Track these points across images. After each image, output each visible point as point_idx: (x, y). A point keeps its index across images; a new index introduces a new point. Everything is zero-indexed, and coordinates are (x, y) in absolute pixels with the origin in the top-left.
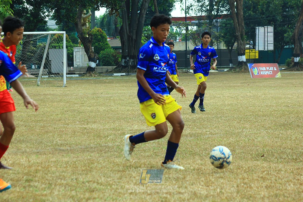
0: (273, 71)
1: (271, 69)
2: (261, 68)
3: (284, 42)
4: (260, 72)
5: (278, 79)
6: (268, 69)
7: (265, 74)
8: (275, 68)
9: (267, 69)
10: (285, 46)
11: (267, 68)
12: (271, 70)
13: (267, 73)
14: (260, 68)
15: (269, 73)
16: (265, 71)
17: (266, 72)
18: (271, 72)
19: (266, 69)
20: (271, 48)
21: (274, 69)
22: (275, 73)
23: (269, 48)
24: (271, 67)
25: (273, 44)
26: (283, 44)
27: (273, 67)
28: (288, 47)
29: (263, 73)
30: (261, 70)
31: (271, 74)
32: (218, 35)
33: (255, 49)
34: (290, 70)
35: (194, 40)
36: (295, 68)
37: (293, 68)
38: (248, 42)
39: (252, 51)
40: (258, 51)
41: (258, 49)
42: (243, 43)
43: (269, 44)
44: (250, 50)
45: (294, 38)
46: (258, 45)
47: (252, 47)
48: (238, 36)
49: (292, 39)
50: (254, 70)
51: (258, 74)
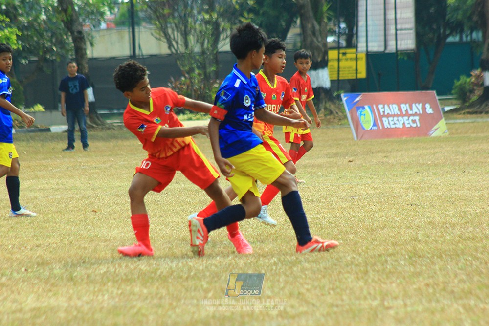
0: (424, 116)
1: (415, 110)
2: (384, 107)
3: (447, 25)
4: (382, 121)
5: (439, 139)
6: (407, 111)
7: (397, 126)
8: (428, 106)
9: (404, 110)
10: (448, 36)
11: (403, 106)
12: (416, 114)
13: (404, 124)
14: (380, 106)
15: (408, 122)
16: (398, 116)
17: (400, 118)
18: (417, 118)
19: (400, 109)
20: (408, 42)
21: (424, 108)
22: (428, 122)
23: (401, 45)
24: (417, 105)
25: (414, 30)
26: (445, 31)
27: (421, 105)
28: (457, 39)
29: (392, 123)
30: (384, 112)
31: (414, 125)
32: (237, 7)
33: (356, 48)
34: (469, 113)
35: (160, 22)
36: (487, 105)
37: (481, 105)
38: (330, 26)
39: (344, 54)
40: (364, 56)
41: (365, 49)
42: (321, 30)
43: (401, 30)
44: (339, 53)
45: (483, 8)
46: (364, 34)
47: (342, 43)
48: (303, 6)
49: (477, 13)
50: (361, 115)
51: (375, 128)
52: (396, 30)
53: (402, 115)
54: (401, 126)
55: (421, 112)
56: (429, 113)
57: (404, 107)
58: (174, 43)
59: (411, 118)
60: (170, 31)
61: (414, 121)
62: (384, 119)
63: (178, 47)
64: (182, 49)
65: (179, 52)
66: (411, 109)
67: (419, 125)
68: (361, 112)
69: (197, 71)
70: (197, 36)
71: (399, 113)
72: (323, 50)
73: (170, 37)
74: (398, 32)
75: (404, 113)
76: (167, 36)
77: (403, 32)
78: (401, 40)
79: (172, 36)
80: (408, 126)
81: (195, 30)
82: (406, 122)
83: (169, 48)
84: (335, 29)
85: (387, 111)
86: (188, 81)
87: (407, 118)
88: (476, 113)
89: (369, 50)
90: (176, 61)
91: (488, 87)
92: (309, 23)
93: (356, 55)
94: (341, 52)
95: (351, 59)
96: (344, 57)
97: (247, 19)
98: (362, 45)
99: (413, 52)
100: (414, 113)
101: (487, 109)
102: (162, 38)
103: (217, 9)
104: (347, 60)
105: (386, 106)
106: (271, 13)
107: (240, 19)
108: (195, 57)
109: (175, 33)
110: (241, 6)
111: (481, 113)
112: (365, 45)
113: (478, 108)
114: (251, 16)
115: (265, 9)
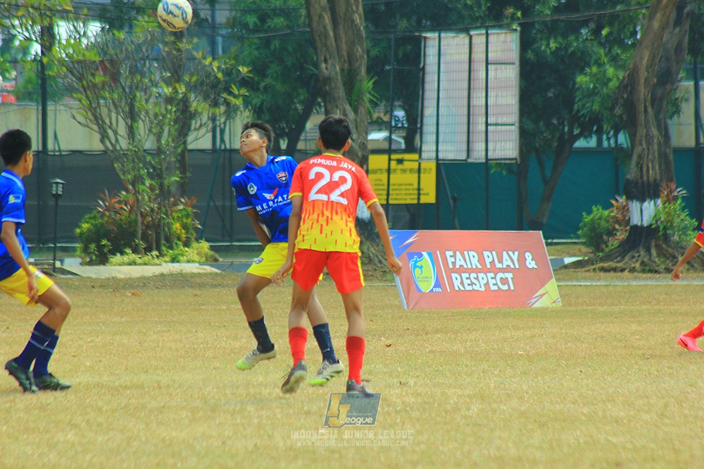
0: (520, 272)
1: (507, 262)
2: (454, 256)
3: (575, 119)
4: (450, 279)
5: (545, 313)
6: (492, 263)
7: (476, 288)
8: (528, 256)
9: (488, 261)
10: (577, 137)
11: (486, 253)
12: (508, 269)
13: (487, 285)
14: (449, 254)
15: (493, 282)
16: (477, 271)
17: (481, 275)
18: (509, 276)
19: (481, 260)
20: (506, 147)
21: (522, 259)
23: (494, 150)
24: (511, 253)
25: (517, 124)
26: (571, 130)
27: (516, 253)
28: (593, 142)
29: (466, 282)
30: (454, 263)
31: (505, 288)
32: (220, 75)
33: (420, 152)
34: (603, 270)
35: (87, 97)
36: (633, 257)
37: (624, 257)
38: (379, 113)
39: (400, 161)
40: (433, 165)
41: (434, 155)
42: (358, 120)
43: (496, 124)
44: (390, 160)
45: (631, 93)
46: (433, 129)
47: (400, 143)
48: (328, 80)
49: (621, 101)
50: (415, 266)
51: (438, 290)
52: (487, 124)
53: (485, 270)
54: (483, 289)
55: (517, 266)
56: (530, 267)
57: (489, 257)
58: (110, 132)
59: (500, 275)
60: (104, 111)
61: (504, 281)
62: (454, 275)
63: (117, 140)
64: (124, 144)
65: (118, 148)
66: (501, 261)
67: (512, 288)
68: (416, 262)
69: (148, 182)
70: (151, 122)
71: (479, 266)
72: (360, 154)
73: (103, 122)
74: (490, 128)
75: (489, 266)
76: (97, 119)
77: (499, 128)
78: (495, 141)
79: (107, 121)
80: (493, 288)
81: (147, 113)
82: (492, 282)
83: (102, 141)
84: (386, 119)
85: (460, 262)
86: (131, 198)
87: (492, 275)
88: (615, 270)
89: (441, 156)
90: (113, 164)
91: (636, 226)
92: (337, 107)
93: (420, 164)
94: (394, 156)
95: (411, 171)
96: (400, 167)
97: (235, 96)
98: (428, 148)
99: (514, 162)
100: (505, 267)
101: (634, 263)
102: (90, 125)
103: (186, 78)
104: (404, 171)
105: (458, 253)
106: (279, 87)
107: (225, 95)
108: (145, 157)
109: (114, 115)
110: (228, 73)
111: (623, 270)
112: (434, 148)
113: (619, 262)
114: (244, 91)
115: (268, 81)
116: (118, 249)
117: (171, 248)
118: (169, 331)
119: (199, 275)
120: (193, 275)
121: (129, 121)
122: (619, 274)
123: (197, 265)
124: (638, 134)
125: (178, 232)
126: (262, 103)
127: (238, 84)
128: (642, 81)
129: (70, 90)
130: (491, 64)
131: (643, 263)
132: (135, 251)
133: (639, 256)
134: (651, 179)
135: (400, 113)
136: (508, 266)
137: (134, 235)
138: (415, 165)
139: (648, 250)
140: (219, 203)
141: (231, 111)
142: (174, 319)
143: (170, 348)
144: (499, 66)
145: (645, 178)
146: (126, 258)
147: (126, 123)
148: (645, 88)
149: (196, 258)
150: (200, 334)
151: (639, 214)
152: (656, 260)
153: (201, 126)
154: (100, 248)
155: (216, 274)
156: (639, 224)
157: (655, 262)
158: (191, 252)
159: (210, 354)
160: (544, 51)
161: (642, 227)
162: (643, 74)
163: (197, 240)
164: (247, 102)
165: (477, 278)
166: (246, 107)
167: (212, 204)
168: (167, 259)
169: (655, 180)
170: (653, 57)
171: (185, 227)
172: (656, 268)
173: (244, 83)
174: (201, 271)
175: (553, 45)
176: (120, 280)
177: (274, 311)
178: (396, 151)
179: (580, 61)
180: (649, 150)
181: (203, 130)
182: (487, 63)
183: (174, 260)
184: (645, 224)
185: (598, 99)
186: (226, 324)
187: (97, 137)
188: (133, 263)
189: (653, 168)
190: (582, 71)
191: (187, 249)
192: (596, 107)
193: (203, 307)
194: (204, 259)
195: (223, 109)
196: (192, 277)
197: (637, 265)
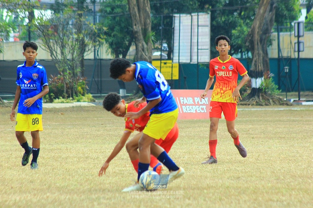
2: (183, 99)
3: (232, 47)
4: (182, 108)
6: (198, 102)
7: (192, 111)
9: (196, 101)
10: (232, 54)
11: (196, 98)
12: (204, 104)
13: (196, 110)
14: (181, 98)
16: (192, 105)
17: (194, 107)
18: (204, 107)
19: (194, 101)
20: (205, 58)
23: (201, 59)
25: (209, 49)
27: (207, 98)
28: (239, 56)
29: (188, 109)
30: (183, 102)
31: (203, 111)
32: (96, 31)
33: (172, 60)
34: (242, 104)
35: (45, 39)
36: (253, 100)
37: (249, 100)
38: (157, 45)
39: (165, 63)
40: (178, 65)
41: (178, 61)
42: (148, 48)
43: (201, 49)
44: (161, 63)
45: (252, 37)
46: (178, 51)
47: (165, 56)
48: (136, 32)
49: (248, 40)
52: (198, 49)
53: (195, 105)
54: (194, 112)
55: (207, 103)
58: (54, 53)
59: (201, 107)
60: (52, 44)
61: (202, 109)
62: (183, 107)
63: (57, 55)
64: (59, 57)
65: (57, 59)
66: (201, 101)
67: (206, 112)
69: (68, 71)
70: (70, 48)
71: (193, 103)
72: (149, 60)
73: (52, 48)
74: (199, 51)
75: (197, 103)
76: (49, 47)
77: (202, 51)
78: (201, 56)
79: (53, 48)
80: (198, 111)
81: (68, 45)
82: (198, 109)
83: (51, 56)
84: (160, 47)
85: (185, 102)
86: (62, 77)
87: (198, 107)
88: (246, 105)
89: (180, 61)
90: (55, 64)
91: (254, 88)
92: (140, 43)
93: (172, 64)
94: (163, 61)
95: (169, 67)
96: (165, 65)
97: (102, 39)
98: (176, 58)
99: (208, 63)
100: (203, 104)
101: (253, 102)
102: (47, 49)
103: (83, 32)
104: (167, 67)
105: (185, 98)
106: (119, 35)
107: (98, 38)
108: (67, 62)
109: (55, 46)
110: (99, 30)
111: (249, 105)
112: (178, 58)
113: (248, 102)
114: (105, 37)
115: (115, 33)
116: (57, 97)
117: (77, 96)
118: (73, 128)
119: (87, 107)
120: (85, 107)
121: (61, 48)
122: (248, 106)
123: (87, 103)
124: (255, 53)
125: (80, 90)
126: (113, 41)
127: (103, 34)
128: (256, 33)
129: (39, 36)
130: (200, 26)
131: (257, 102)
132: (63, 98)
133: (255, 99)
134: (260, 70)
135: (165, 45)
136: (204, 103)
137: (63, 91)
138: (171, 65)
139: (259, 97)
140: (96, 79)
141: (101, 44)
142: (76, 123)
143: (74, 135)
144: (203, 27)
145: (257, 70)
146: (60, 100)
147: (61, 49)
148: (258, 35)
149: (87, 100)
150: (85, 129)
151: (255, 83)
152: (262, 101)
153: (89, 50)
154: (50, 96)
155: (94, 106)
156: (255, 87)
157: (261, 102)
158: (85, 98)
159: (88, 136)
160: (220, 22)
161: (256, 88)
162: (257, 30)
163: (87, 93)
164: (107, 41)
165: (192, 108)
166: (106, 43)
167: (93, 80)
168: (76, 100)
169: (261, 70)
170: (260, 24)
171: (82, 88)
172: (261, 104)
173: (106, 33)
174: (88, 105)
175: (223, 19)
176: (57, 109)
177: (114, 120)
178: (164, 60)
179: (233, 25)
180: (259, 59)
181: (90, 52)
182: (198, 26)
183: (78, 101)
184: (258, 87)
185: (240, 39)
186: (95, 125)
187: (50, 54)
188: (63, 102)
189: (261, 66)
190: (234, 29)
191: (83, 97)
192: (240, 42)
193: (88, 119)
194: (90, 101)
195: (98, 43)
196: (84, 108)
197: (255, 103)
